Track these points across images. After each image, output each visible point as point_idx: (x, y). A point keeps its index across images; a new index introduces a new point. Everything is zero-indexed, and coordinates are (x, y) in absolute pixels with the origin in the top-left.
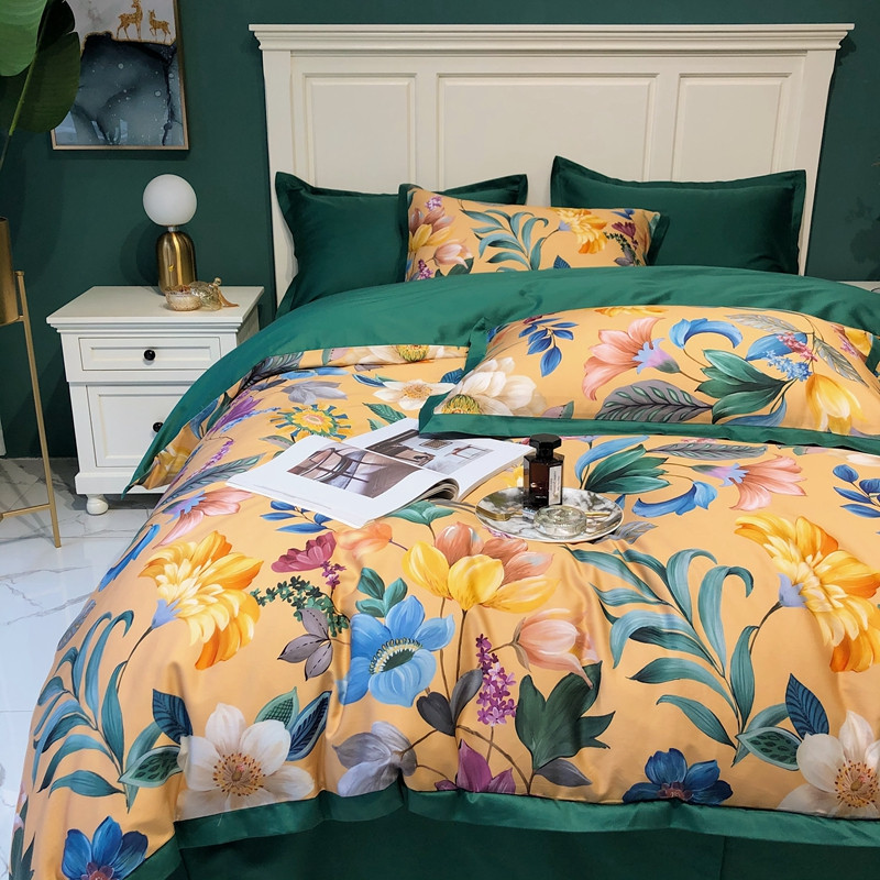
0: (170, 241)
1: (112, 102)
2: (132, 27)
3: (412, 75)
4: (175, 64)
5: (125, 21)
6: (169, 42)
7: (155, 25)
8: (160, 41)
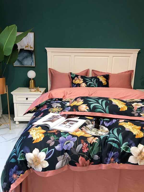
1: (23, 59)
3: (70, 56)
4: (33, 53)
5: (26, 47)
6: (33, 50)
7: (31, 47)
8: (31, 50)
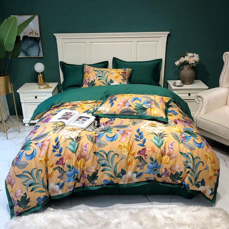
0: (40, 75)
6: (39, 37)
8: (37, 37)
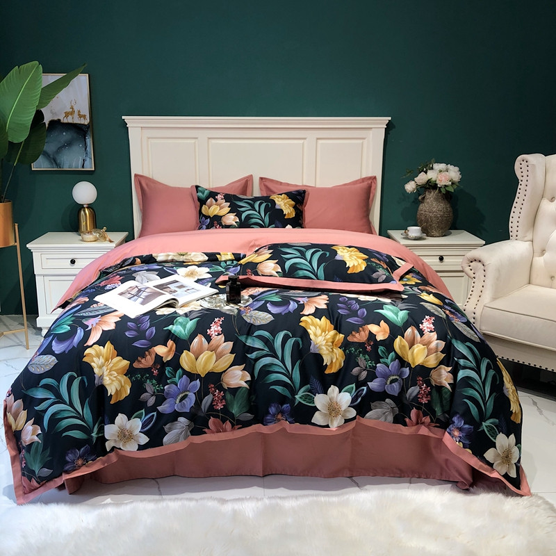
1: (60, 149)
2: (70, 117)
3: (196, 138)
4: (89, 133)
